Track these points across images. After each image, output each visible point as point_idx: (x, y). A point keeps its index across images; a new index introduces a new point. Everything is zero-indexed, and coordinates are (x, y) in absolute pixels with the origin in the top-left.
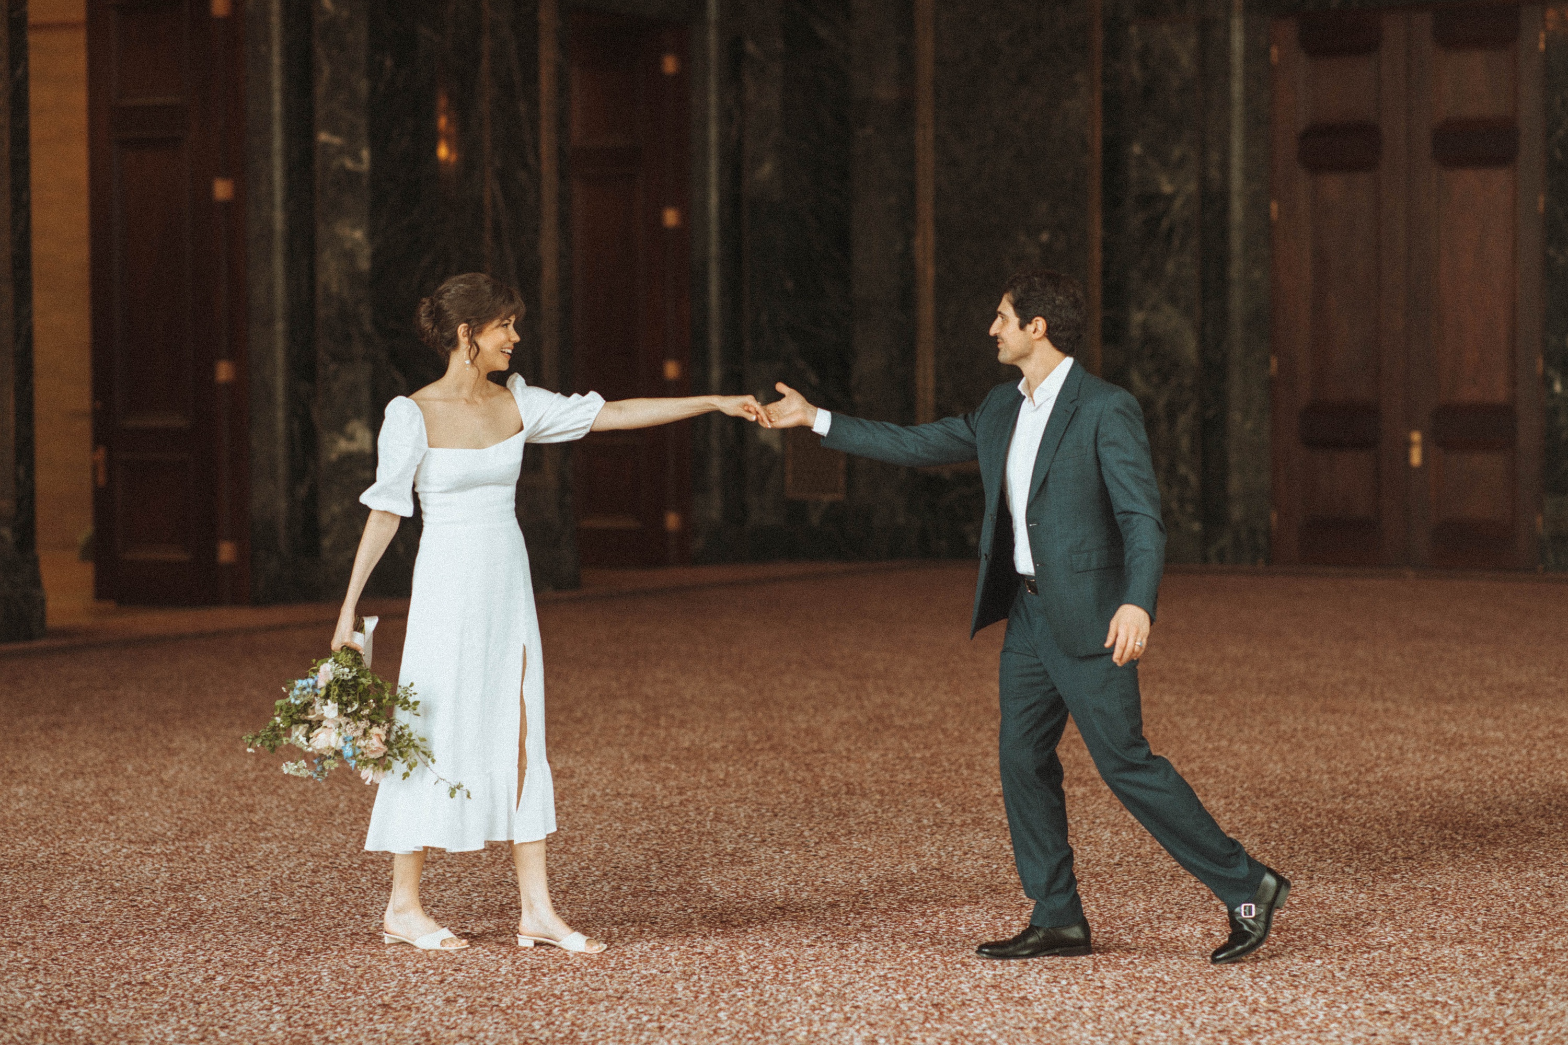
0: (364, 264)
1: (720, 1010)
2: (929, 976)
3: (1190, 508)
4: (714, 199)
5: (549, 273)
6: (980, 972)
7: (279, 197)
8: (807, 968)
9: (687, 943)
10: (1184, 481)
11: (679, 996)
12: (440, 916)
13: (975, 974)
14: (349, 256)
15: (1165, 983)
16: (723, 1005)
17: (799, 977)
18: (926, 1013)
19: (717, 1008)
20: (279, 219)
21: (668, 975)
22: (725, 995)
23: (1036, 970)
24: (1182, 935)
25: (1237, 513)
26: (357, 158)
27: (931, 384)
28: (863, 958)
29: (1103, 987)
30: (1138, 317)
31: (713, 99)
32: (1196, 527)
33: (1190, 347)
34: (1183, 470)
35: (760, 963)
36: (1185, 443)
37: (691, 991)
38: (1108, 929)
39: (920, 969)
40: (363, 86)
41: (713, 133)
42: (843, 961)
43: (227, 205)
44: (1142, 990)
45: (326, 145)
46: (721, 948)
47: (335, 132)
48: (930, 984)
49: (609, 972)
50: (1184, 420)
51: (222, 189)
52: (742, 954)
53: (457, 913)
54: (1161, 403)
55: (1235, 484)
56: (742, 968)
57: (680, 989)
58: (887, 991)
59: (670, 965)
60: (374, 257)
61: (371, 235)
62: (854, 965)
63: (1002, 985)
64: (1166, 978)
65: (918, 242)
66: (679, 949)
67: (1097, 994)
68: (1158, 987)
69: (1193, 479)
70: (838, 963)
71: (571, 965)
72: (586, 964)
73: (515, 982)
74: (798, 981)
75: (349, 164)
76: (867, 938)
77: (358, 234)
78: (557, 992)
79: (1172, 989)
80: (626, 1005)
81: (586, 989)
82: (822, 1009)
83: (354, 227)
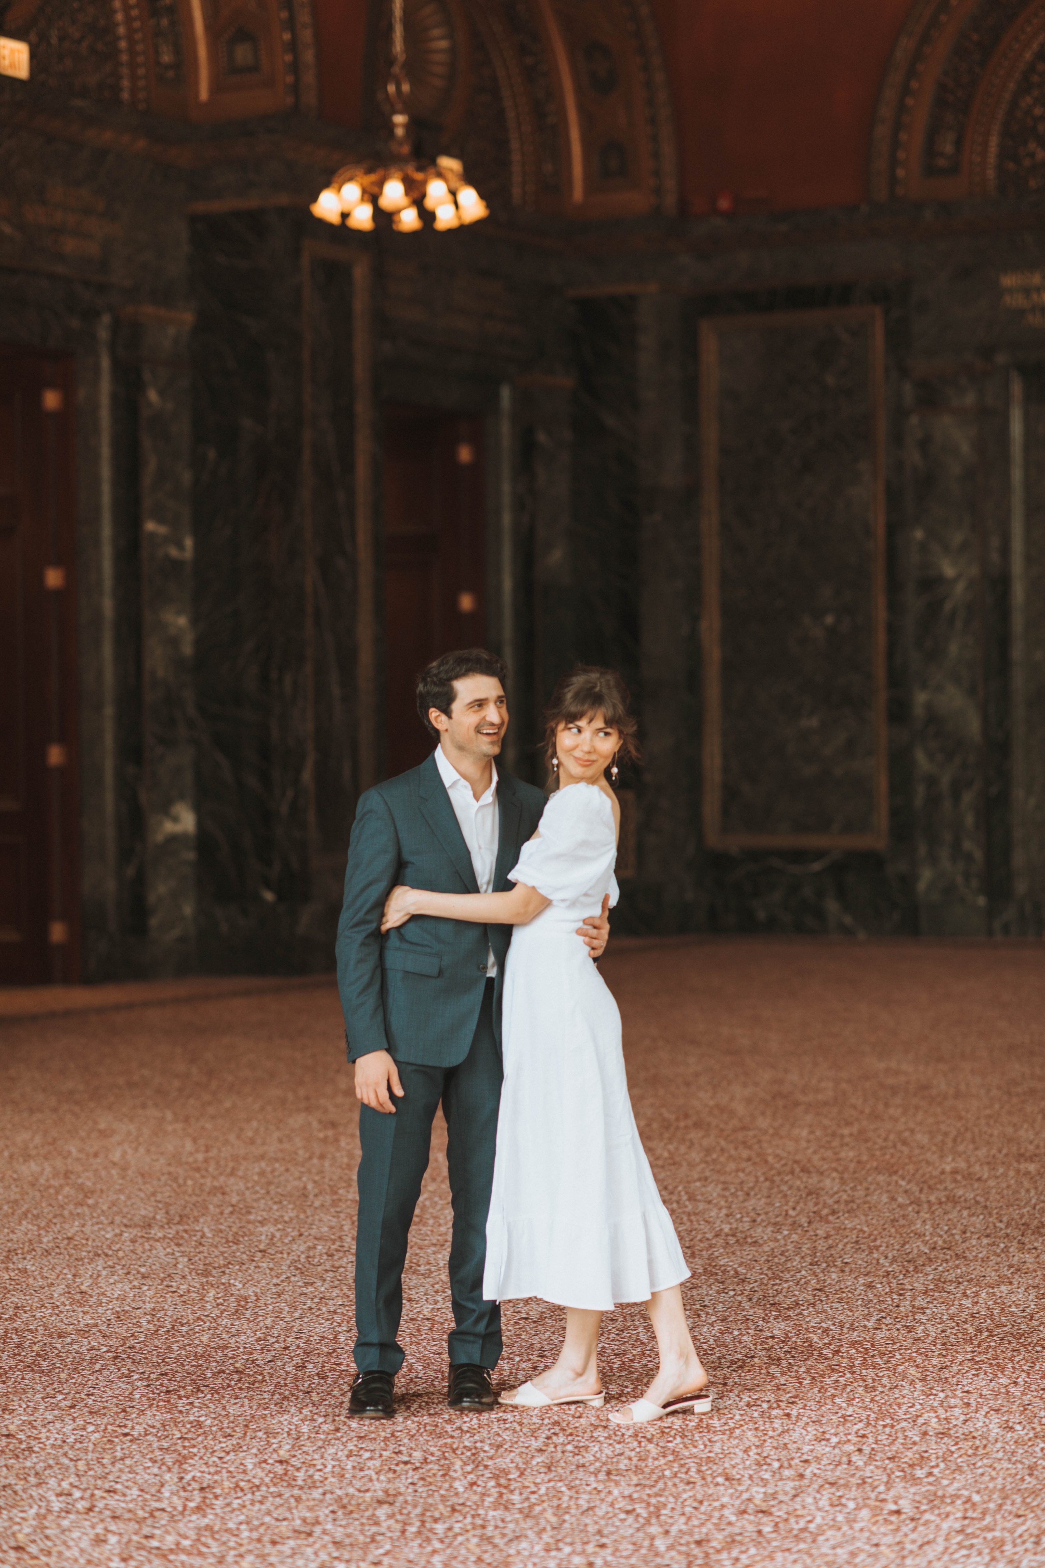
0: (187, 649)
1: (434, 1552)
2: (685, 1496)
3: (975, 883)
4: (507, 584)
5: (366, 657)
6: (747, 1490)
7: (108, 582)
8: (536, 1484)
9: (392, 1447)
10: (969, 857)
11: (383, 1530)
12: (96, 1408)
13: (742, 1492)
14: (174, 642)
15: (974, 1505)
16: (438, 1545)
17: (527, 1499)
18: (688, 1555)
19: (429, 1549)
20: (108, 605)
21: (368, 1495)
22: (440, 1528)
23: (816, 1486)
24: (977, 1430)
25: (1021, 887)
26: (181, 547)
27: (718, 761)
28: (604, 1469)
29: (898, 1512)
30: (921, 698)
31: (506, 487)
32: (981, 901)
33: (974, 726)
34: (968, 845)
35: (478, 1476)
36: (969, 820)
37: (397, 1521)
38: (888, 1421)
39: (675, 1485)
40: (187, 477)
41: (507, 519)
42: (581, 1474)
43: (59, 594)
44: (947, 1515)
45: (153, 535)
46: (432, 1454)
47: (160, 520)
48: (688, 1510)
49: (296, 1492)
50: (968, 797)
51: (53, 578)
52: (458, 1464)
53: (117, 1405)
54: (945, 781)
55: (1019, 859)
56: (457, 1484)
57: (383, 1518)
58: (636, 1520)
59: (371, 1480)
60: (198, 642)
61: (195, 621)
62: (592, 1478)
63: (774, 1510)
64: (976, 1498)
65: (704, 625)
66: (381, 1456)
67: (892, 1523)
68: (966, 1510)
69: (978, 855)
70: (573, 1476)
71: (249, 1481)
72: (267, 1480)
73: (180, 1508)
74: (526, 1504)
75: (174, 552)
76: (606, 1438)
77: (182, 621)
78: (231, 1525)
79: (984, 1513)
80: (317, 1546)
81: (267, 1519)
82: (559, 1549)
83: (178, 613)
